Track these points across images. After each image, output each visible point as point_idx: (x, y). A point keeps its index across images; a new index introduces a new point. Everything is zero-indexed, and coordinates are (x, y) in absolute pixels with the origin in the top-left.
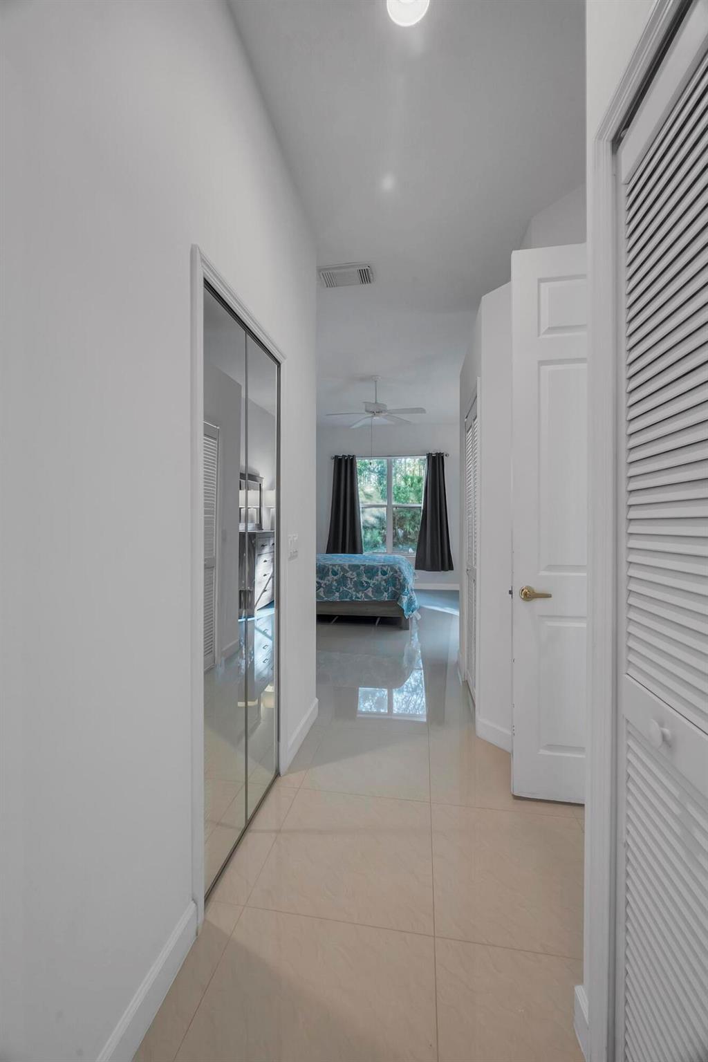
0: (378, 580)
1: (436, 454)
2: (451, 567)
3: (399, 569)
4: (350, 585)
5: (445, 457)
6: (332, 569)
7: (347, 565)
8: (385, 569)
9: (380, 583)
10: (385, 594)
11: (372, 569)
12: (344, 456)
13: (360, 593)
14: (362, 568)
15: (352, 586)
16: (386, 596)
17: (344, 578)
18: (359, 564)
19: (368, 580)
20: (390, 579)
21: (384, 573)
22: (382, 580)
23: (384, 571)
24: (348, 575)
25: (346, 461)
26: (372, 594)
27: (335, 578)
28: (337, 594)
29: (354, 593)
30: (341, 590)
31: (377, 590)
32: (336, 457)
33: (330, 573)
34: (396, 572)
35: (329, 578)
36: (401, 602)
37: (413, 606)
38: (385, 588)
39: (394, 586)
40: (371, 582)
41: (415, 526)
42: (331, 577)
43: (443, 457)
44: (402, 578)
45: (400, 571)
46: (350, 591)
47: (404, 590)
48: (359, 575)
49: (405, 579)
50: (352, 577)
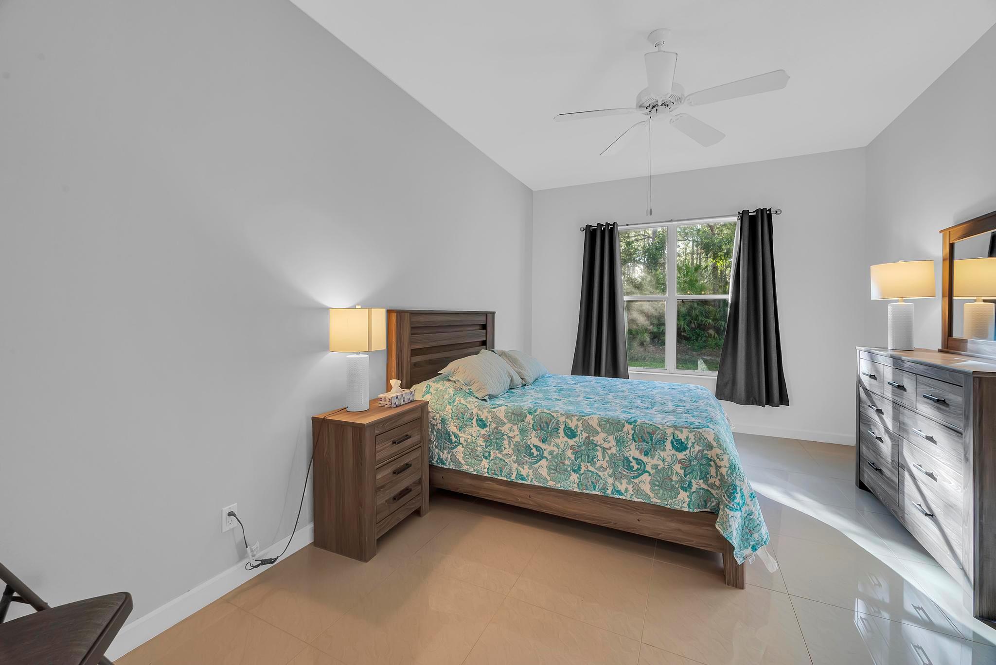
0: (664, 461)
1: (757, 211)
2: (784, 400)
3: (717, 438)
4: (601, 461)
5: (774, 216)
6: (565, 422)
7: (596, 417)
8: (682, 437)
9: (670, 467)
10: (683, 495)
11: (651, 435)
12: (600, 225)
13: (624, 481)
14: (628, 428)
15: (605, 465)
16: (683, 501)
17: (589, 444)
18: (623, 416)
19: (643, 458)
20: (694, 463)
21: (680, 446)
22: (674, 461)
23: (679, 441)
24: (598, 439)
25: (603, 232)
26: (652, 490)
27: (571, 442)
28: (574, 477)
29: (610, 480)
30: (583, 469)
31: (663, 480)
32: (588, 227)
33: (561, 431)
34: (710, 447)
35: (558, 441)
36: (726, 525)
37: (756, 536)
38: (682, 481)
39: (705, 477)
40: (650, 462)
41: (691, 322)
42: (561, 439)
43: (769, 217)
44: (725, 463)
45: (720, 446)
46: (601, 474)
47: (731, 497)
48: (620, 442)
49: (732, 467)
50: (606, 445)
